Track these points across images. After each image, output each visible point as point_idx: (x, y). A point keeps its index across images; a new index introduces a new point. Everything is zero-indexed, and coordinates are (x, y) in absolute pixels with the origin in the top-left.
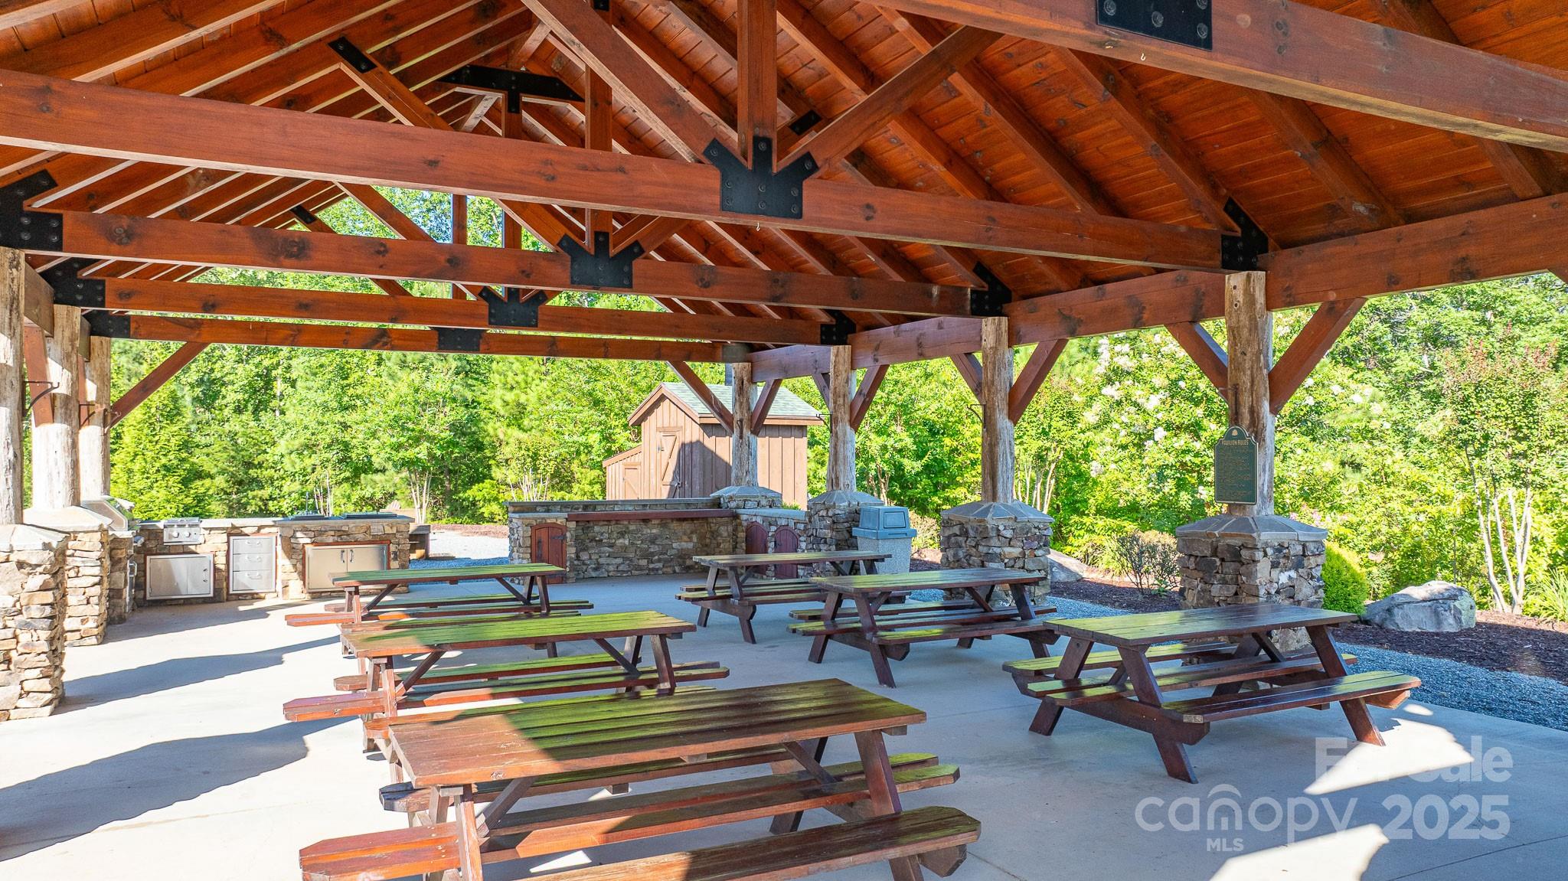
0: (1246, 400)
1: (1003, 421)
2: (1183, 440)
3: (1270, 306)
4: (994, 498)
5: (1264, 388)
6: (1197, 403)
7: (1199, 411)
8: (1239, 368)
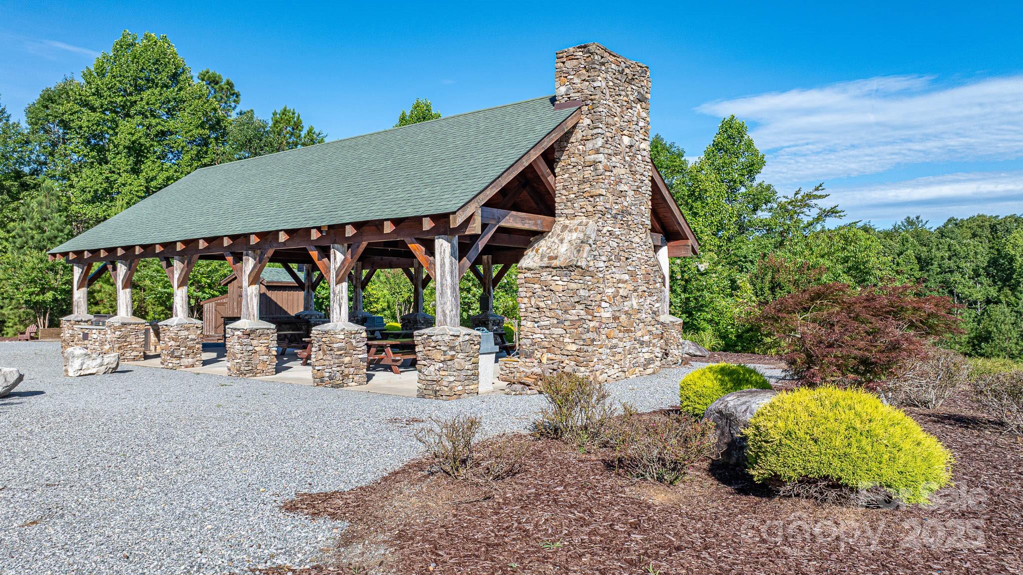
0: (487, 286)
1: (420, 289)
2: (464, 294)
3: (493, 263)
4: (418, 312)
5: (491, 283)
6: (469, 281)
7: (470, 284)
8: (485, 279)
